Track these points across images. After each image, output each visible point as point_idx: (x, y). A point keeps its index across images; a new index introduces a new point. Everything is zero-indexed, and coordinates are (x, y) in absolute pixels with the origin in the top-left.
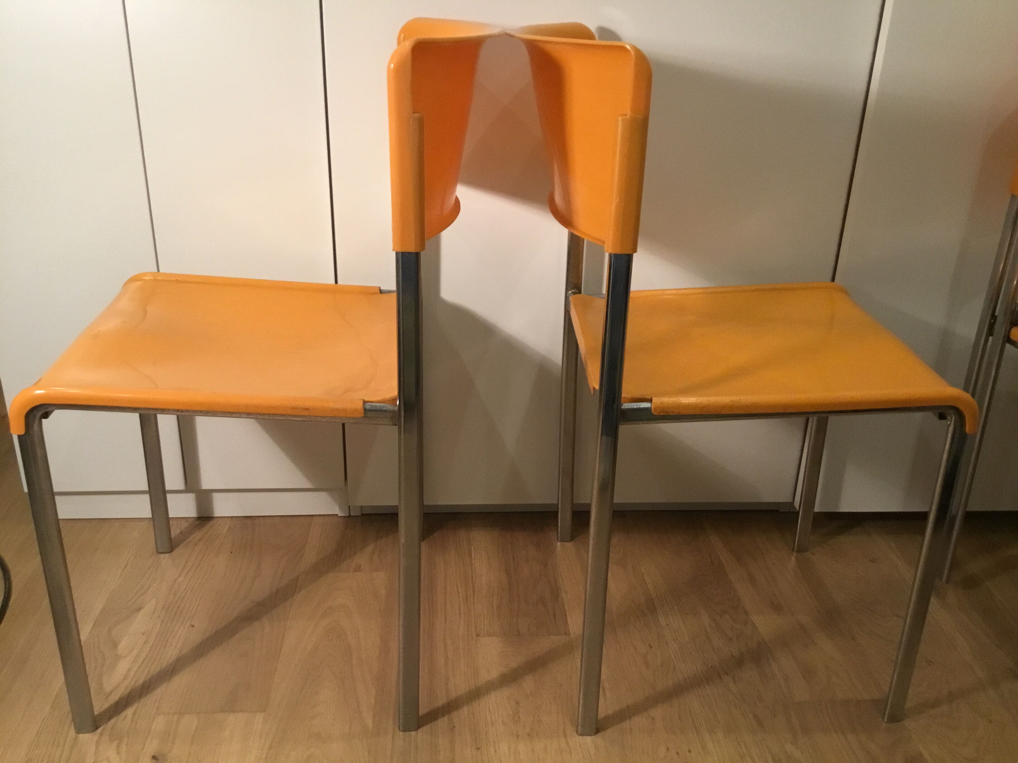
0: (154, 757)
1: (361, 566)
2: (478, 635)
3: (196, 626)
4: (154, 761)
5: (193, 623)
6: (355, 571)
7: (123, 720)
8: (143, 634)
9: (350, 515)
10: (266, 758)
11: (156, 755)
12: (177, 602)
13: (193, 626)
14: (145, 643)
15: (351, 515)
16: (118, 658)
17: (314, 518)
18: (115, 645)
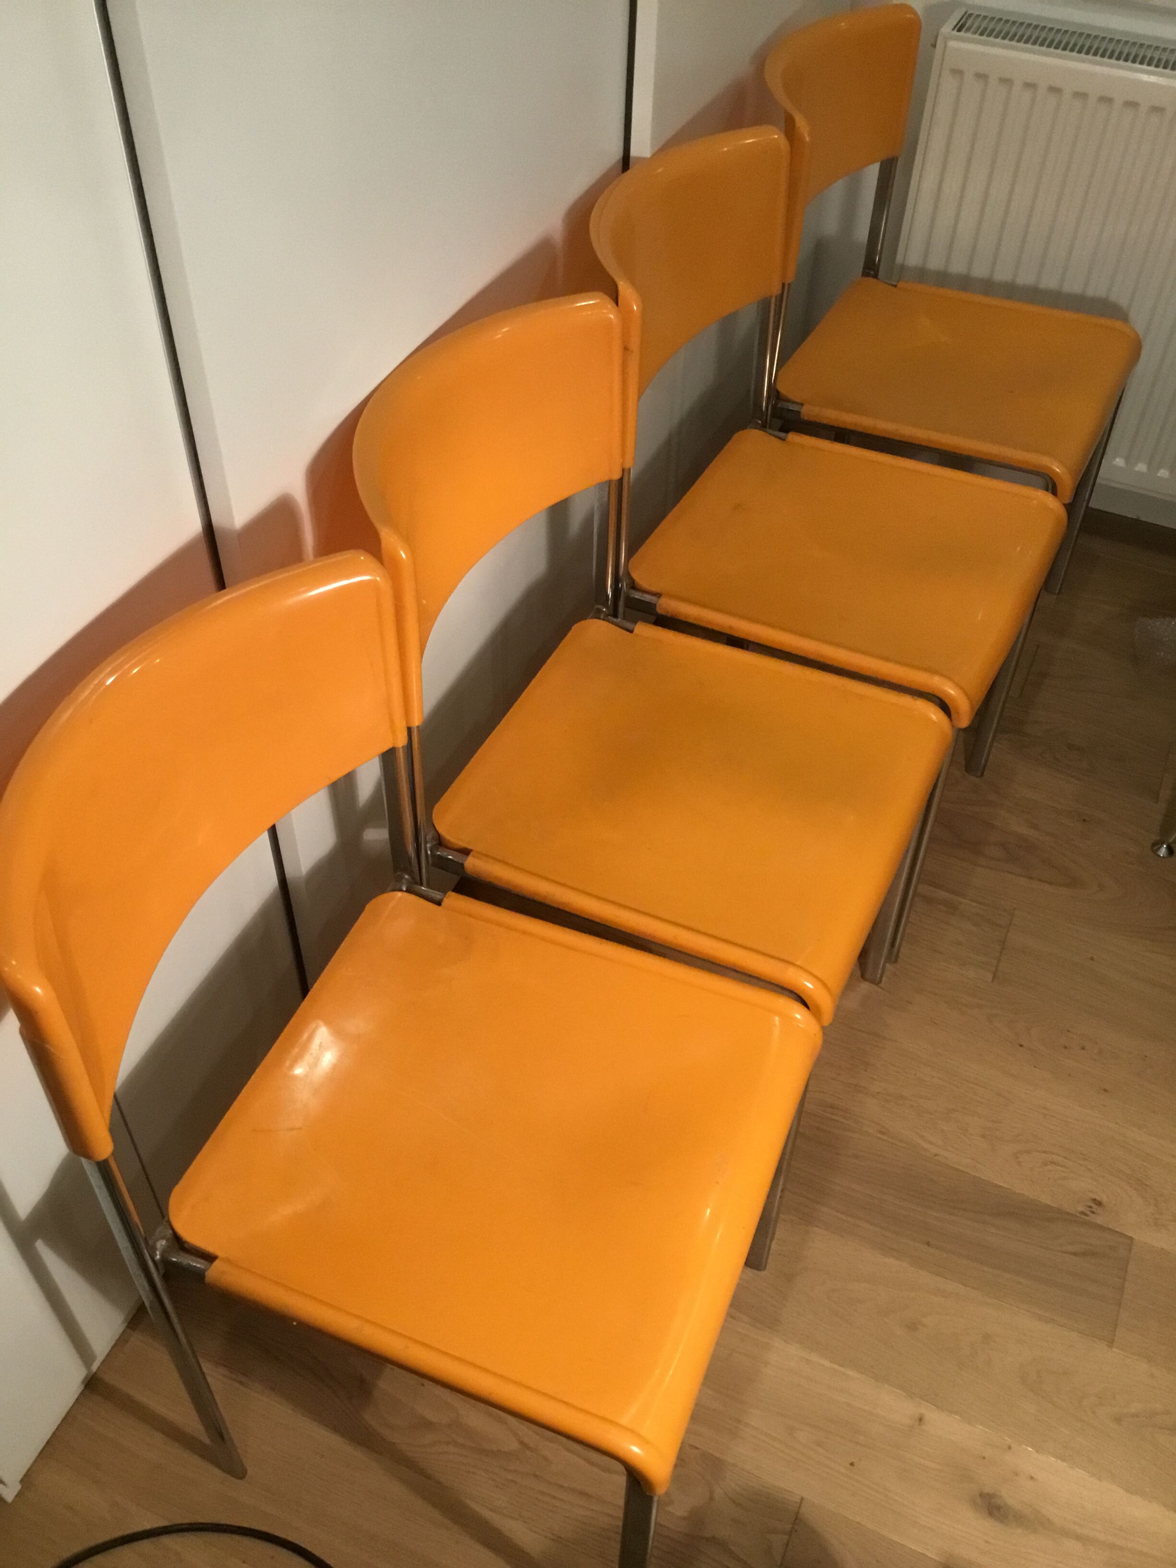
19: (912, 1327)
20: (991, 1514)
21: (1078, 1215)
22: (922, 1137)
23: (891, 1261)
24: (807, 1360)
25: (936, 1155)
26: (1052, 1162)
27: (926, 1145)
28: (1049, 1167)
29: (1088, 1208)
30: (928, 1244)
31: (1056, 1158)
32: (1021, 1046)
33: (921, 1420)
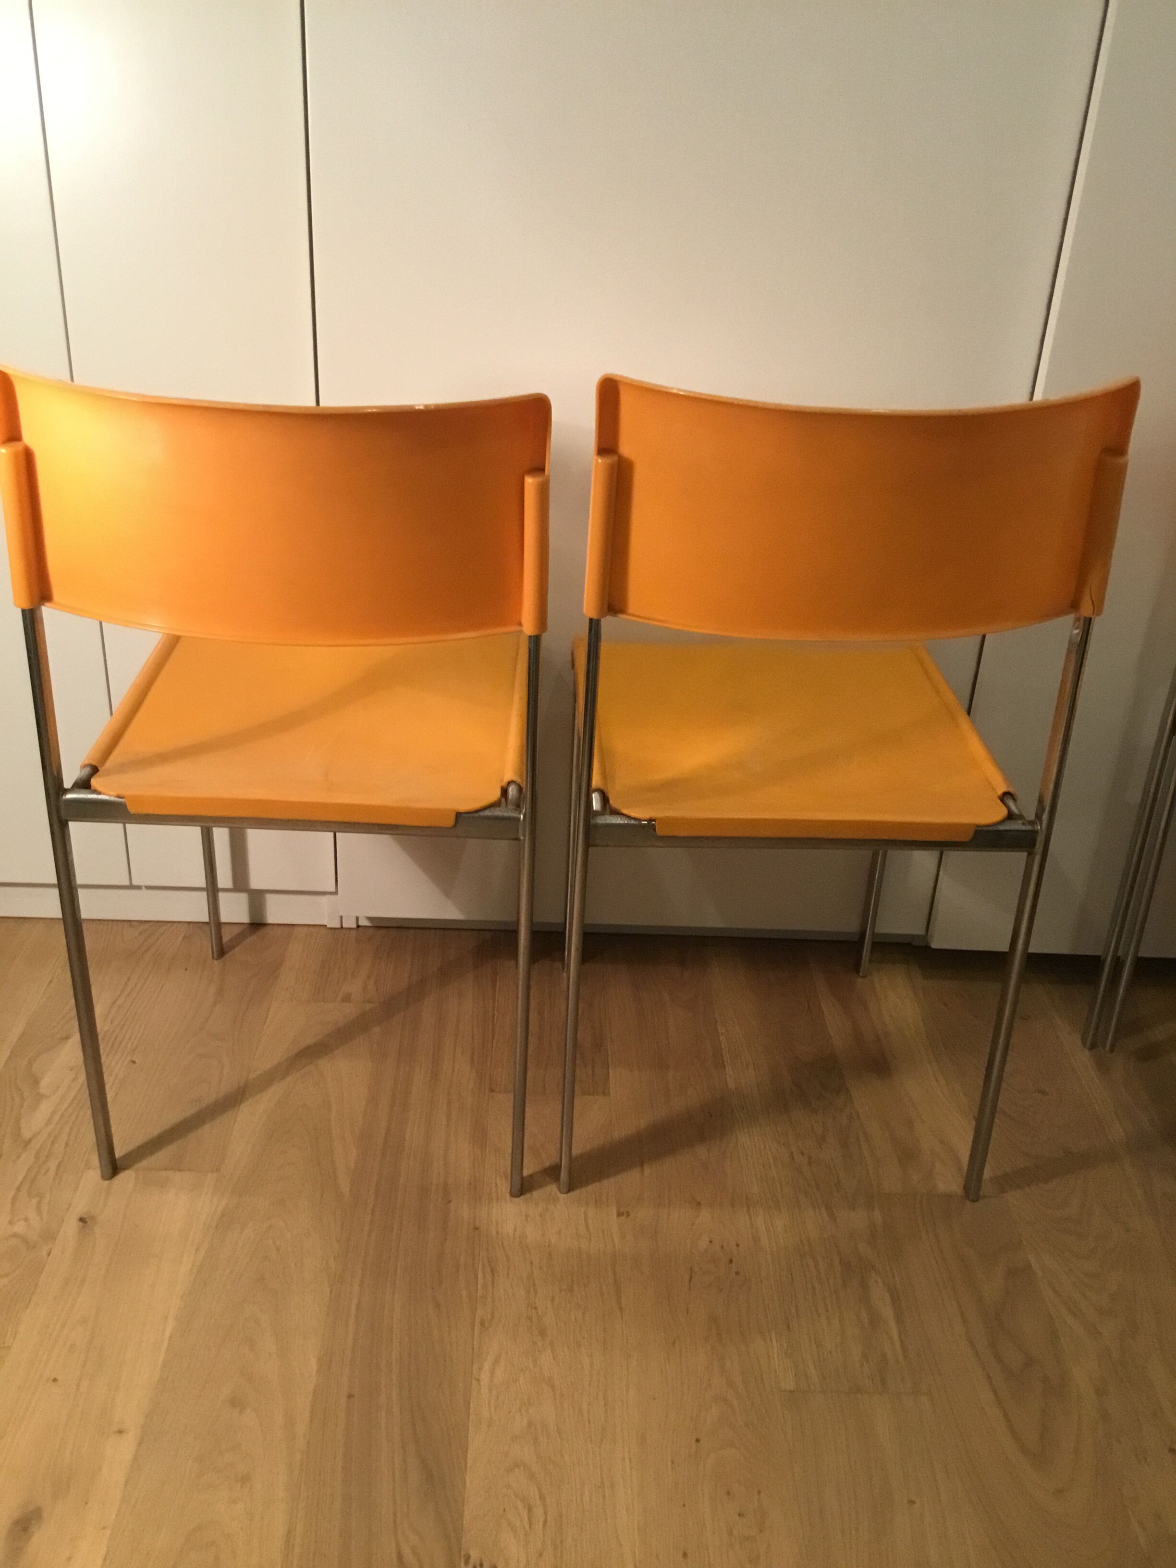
0: (82, 1220)
1: (351, 994)
2: (492, 1091)
3: (137, 1061)
4: (81, 1224)
5: (134, 1059)
6: (343, 1001)
7: (45, 1174)
8: (71, 1070)
9: (342, 927)
10: (216, 1227)
11: (85, 1216)
12: (114, 1032)
13: (134, 1062)
14: (74, 1080)
15: (344, 926)
16: (39, 1098)
17: (296, 928)
18: (36, 1082)
19: (236, 1402)
20: (17, 1522)
21: (463, 1553)
22: (496, 1362)
23: (314, 1364)
24: (167, 1318)
25: (478, 1380)
26: (530, 1509)
27: (487, 1367)
28: (520, 1506)
29: (478, 1563)
30: (350, 1396)
31: (539, 1511)
32: (698, 1441)
33: (120, 1432)
